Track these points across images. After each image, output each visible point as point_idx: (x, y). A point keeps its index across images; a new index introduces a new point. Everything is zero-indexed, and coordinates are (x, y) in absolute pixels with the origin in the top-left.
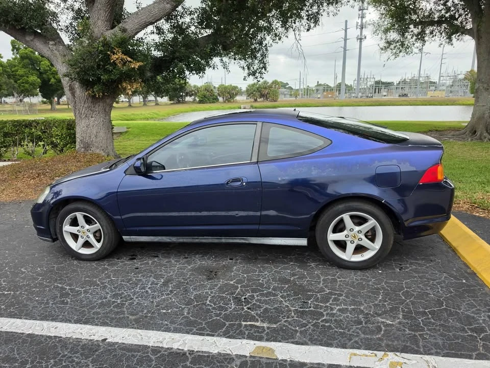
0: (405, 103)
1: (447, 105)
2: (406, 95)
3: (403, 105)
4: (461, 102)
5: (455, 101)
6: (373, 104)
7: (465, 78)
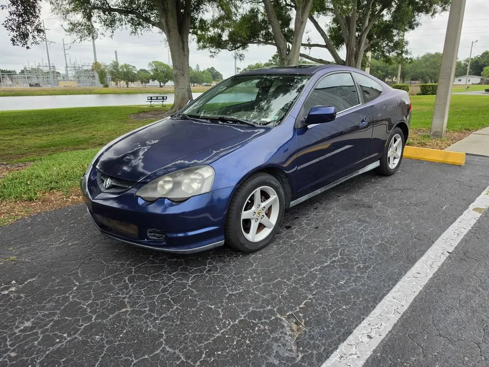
0: (44, 93)
1: (85, 94)
2: (37, 85)
3: (42, 95)
4: (96, 91)
5: (91, 90)
6: (8, 94)
7: (92, 69)
